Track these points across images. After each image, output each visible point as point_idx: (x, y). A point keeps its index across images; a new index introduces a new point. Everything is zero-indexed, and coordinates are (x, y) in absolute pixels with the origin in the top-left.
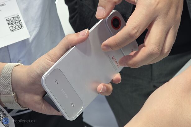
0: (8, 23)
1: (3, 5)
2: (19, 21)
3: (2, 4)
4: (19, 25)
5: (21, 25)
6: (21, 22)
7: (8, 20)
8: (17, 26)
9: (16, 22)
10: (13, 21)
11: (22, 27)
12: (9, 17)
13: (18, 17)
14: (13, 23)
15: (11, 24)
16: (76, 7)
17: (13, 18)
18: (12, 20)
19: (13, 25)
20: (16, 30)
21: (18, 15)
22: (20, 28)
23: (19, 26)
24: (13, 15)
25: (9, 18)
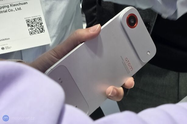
0: (28, 25)
1: (25, 3)
2: (41, 24)
3: (23, 2)
4: (40, 28)
5: (42, 28)
6: (43, 25)
7: (28, 21)
8: (37, 29)
9: (38, 24)
10: (34, 22)
11: (43, 31)
12: (30, 17)
13: (40, 19)
14: (33, 25)
15: (31, 26)
16: (95, 14)
17: (34, 19)
18: (32, 21)
19: (33, 27)
20: (36, 33)
21: (40, 17)
22: (41, 32)
23: (40, 30)
24: (34, 17)
25: (30, 19)
